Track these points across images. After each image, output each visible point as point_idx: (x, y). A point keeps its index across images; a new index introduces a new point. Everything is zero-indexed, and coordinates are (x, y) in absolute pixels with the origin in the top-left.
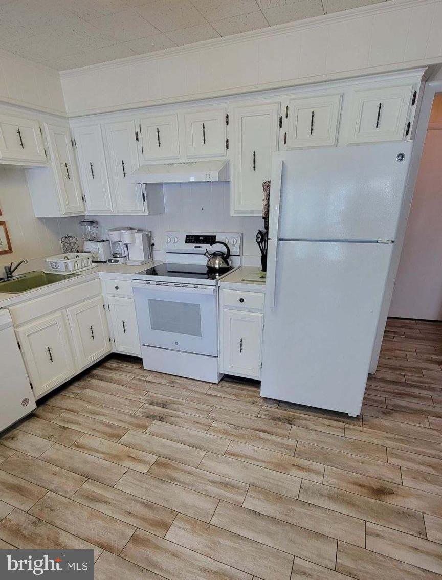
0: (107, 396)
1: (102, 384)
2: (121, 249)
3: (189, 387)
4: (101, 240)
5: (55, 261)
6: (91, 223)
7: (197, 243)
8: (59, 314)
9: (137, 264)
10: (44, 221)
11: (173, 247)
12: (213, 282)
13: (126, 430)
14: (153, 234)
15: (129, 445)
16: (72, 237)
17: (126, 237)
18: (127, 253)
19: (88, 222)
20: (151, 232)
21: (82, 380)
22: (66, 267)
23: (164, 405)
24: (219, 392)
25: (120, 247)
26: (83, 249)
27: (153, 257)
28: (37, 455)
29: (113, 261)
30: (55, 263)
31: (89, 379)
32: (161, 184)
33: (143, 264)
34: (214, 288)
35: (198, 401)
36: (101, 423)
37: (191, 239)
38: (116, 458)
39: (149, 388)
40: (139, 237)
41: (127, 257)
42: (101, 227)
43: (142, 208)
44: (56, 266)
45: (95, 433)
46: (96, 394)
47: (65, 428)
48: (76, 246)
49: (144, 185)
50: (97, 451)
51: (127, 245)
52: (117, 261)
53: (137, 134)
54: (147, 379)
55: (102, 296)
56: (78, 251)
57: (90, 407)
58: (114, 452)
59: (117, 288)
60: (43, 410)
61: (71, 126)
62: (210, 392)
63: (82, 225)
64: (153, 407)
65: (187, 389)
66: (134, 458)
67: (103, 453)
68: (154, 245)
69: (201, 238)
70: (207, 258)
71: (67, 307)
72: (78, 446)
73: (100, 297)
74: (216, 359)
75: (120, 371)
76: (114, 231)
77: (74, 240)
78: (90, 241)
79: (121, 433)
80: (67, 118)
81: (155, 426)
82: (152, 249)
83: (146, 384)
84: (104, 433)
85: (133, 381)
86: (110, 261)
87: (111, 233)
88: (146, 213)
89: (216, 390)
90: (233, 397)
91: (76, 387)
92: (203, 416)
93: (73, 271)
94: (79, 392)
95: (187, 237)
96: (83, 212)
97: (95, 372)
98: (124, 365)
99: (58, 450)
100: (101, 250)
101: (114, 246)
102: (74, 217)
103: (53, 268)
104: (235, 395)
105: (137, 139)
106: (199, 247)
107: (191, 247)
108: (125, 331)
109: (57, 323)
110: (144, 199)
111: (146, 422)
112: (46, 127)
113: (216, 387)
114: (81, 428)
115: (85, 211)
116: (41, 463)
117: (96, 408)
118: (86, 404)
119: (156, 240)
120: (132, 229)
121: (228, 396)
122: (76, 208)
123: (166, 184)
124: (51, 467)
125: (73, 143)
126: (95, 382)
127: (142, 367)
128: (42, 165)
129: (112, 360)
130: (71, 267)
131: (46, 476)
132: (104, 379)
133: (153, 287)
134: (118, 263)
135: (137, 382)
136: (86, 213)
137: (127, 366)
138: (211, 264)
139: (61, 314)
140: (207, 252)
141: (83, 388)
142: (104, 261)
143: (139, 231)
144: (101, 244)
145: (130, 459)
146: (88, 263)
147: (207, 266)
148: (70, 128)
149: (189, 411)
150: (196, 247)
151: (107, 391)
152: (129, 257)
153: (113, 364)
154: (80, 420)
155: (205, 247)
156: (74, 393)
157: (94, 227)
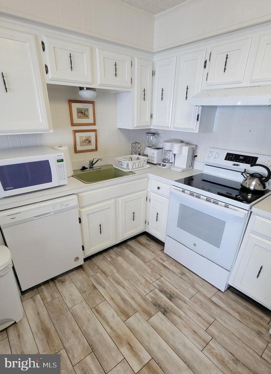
0: (132, 269)
1: (132, 256)
2: (170, 156)
3: (197, 286)
4: (158, 147)
5: (121, 161)
6: (154, 134)
7: (236, 161)
8: (113, 201)
9: (179, 170)
10: (124, 131)
11: (212, 161)
12: (246, 206)
13: (135, 311)
14: (197, 147)
15: (131, 329)
16: (139, 143)
17: (176, 148)
18: (173, 160)
19: (152, 133)
20: (196, 146)
21: (120, 247)
22: (128, 165)
23: (171, 297)
24: (223, 302)
25: (170, 155)
26: (144, 152)
27: (193, 166)
28: (69, 305)
29: (161, 165)
30: (121, 162)
31: (124, 248)
32: (215, 107)
33: (184, 171)
34: (247, 212)
35: (202, 305)
36: (119, 294)
37: (230, 157)
38: (118, 339)
39: (163, 272)
40: (185, 149)
41: (173, 163)
42: (160, 137)
43: (194, 127)
44: (121, 164)
45: (111, 302)
46: (125, 265)
47: (95, 288)
48: (139, 150)
49: (201, 108)
50: (108, 323)
51: (175, 155)
52: (164, 166)
53: (206, 62)
54: (163, 263)
55: (147, 190)
56: (140, 154)
57: (117, 274)
58: (119, 332)
59: (159, 188)
60: (88, 265)
61: (155, 60)
62: (215, 299)
63: (147, 135)
64: (161, 295)
65: (193, 287)
66: (132, 348)
67: (111, 328)
68: (196, 156)
69: (241, 157)
70: (244, 178)
71: (120, 197)
72: (97, 311)
73: (146, 191)
74: (228, 272)
75: (147, 248)
76: (168, 142)
77: (139, 146)
78: (150, 147)
79: (130, 312)
80: (153, 53)
81: (158, 318)
82: (194, 159)
83: (162, 268)
84: (118, 306)
85: (153, 261)
86: (160, 164)
87: (165, 143)
88: (197, 131)
89: (220, 298)
90: (237, 315)
91: (114, 252)
92: (202, 327)
93: (131, 169)
94: (114, 257)
95: (228, 154)
96: (148, 126)
97: (130, 243)
98: (151, 243)
99: (84, 307)
100: (156, 156)
101: (165, 153)
102: (144, 129)
103: (119, 165)
104: (239, 313)
105: (205, 67)
106: (238, 165)
107: (230, 164)
108: (157, 220)
109: (110, 208)
110: (198, 119)
111: (152, 309)
112: (136, 61)
113: (221, 295)
114: (105, 293)
115: (151, 125)
116: (70, 316)
117: (120, 278)
118: (115, 271)
119: (199, 153)
120: (182, 142)
121: (231, 311)
122: (145, 123)
123: (220, 107)
124: (74, 323)
125: (153, 74)
126: (127, 252)
127: (163, 250)
128: (128, 90)
129: (144, 236)
130: (130, 167)
131: (67, 331)
132: (134, 252)
133: (186, 196)
134: (165, 167)
135: (155, 263)
136: (152, 127)
137: (153, 245)
138: (246, 183)
139: (114, 201)
140: (245, 171)
141: (118, 255)
142: (155, 163)
143: (188, 144)
144: (156, 151)
145: (129, 347)
146: (143, 164)
147: (241, 185)
148: (153, 61)
149: (190, 314)
150: (234, 165)
151: (132, 263)
152: (174, 164)
153: (143, 239)
154: (107, 284)
155: (244, 166)
156: (111, 257)
157: (155, 137)
